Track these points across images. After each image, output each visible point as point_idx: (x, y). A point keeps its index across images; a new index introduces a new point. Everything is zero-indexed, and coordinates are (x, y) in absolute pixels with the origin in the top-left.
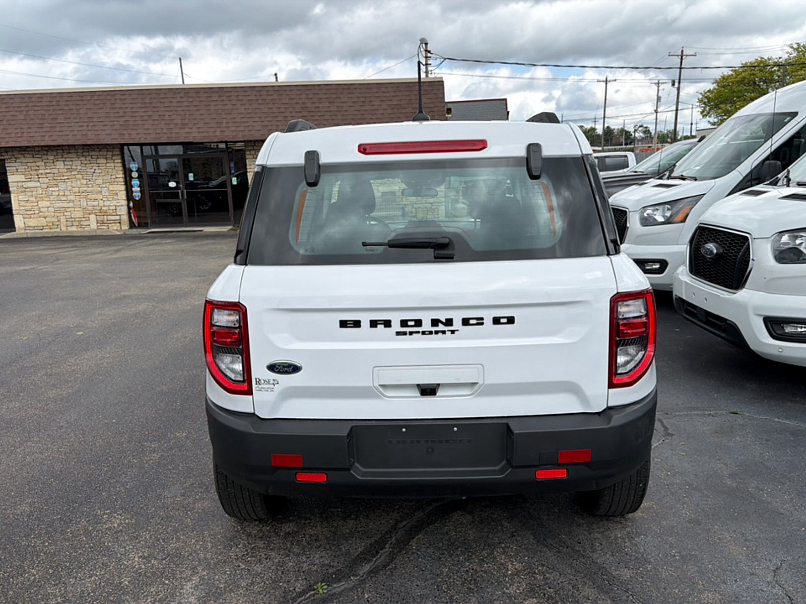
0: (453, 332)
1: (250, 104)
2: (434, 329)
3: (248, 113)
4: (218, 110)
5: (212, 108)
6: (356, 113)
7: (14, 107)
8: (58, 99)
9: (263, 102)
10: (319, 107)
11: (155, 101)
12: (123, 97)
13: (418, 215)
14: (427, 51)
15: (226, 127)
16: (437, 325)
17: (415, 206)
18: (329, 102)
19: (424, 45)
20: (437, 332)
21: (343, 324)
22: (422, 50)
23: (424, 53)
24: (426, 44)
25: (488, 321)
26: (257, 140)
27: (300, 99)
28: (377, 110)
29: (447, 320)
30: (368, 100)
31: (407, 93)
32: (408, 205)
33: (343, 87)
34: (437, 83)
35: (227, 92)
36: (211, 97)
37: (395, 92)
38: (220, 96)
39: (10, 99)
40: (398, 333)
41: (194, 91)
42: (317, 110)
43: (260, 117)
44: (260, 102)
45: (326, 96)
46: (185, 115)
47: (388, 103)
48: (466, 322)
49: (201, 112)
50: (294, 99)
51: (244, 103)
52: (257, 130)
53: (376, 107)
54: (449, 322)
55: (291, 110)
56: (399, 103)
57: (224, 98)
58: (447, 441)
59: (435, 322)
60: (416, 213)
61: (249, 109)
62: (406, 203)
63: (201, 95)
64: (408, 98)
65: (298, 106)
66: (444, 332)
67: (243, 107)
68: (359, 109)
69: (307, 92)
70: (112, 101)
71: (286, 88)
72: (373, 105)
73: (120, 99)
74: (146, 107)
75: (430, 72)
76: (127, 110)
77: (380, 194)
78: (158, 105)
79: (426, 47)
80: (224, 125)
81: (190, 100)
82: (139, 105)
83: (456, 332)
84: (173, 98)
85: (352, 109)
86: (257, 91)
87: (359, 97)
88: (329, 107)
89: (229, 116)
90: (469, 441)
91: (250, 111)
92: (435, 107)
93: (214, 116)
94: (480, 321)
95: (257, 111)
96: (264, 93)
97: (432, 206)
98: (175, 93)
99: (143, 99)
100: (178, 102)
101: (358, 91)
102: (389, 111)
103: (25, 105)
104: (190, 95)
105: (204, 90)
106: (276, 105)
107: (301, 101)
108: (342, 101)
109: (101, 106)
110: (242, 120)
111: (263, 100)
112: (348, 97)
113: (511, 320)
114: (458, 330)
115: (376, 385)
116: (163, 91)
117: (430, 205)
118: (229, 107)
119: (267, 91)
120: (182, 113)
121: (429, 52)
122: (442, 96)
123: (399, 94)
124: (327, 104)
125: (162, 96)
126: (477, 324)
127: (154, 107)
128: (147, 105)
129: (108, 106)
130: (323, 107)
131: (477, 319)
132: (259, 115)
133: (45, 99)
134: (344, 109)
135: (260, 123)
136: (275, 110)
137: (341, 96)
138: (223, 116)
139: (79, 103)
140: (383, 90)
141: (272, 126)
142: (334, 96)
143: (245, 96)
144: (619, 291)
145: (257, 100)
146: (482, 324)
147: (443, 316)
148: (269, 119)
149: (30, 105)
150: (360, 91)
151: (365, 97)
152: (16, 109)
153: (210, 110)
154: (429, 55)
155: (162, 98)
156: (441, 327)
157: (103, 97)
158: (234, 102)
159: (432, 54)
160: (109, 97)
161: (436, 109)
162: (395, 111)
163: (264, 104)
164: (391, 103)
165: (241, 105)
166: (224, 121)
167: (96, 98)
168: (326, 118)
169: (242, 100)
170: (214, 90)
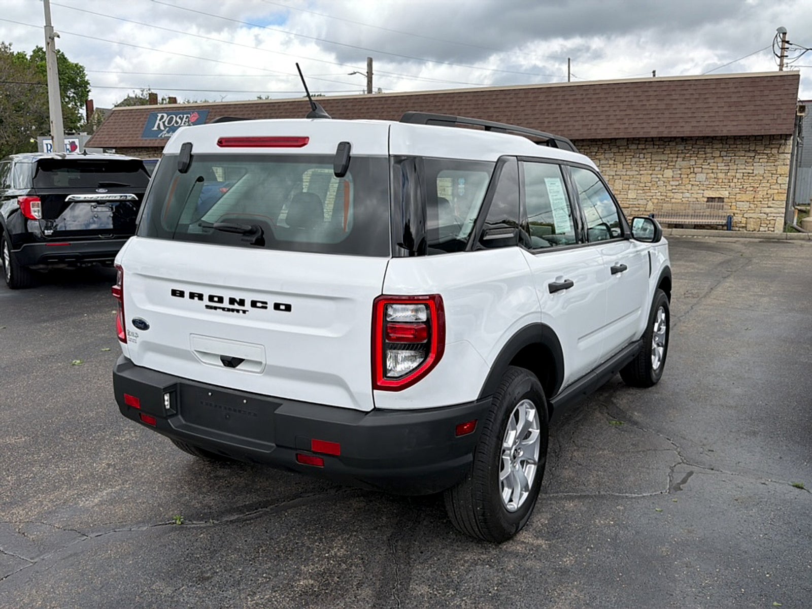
0: (244, 312)
1: (574, 104)
2: (231, 307)
3: (571, 112)
4: (542, 110)
5: (537, 108)
6: (686, 111)
7: (373, 108)
8: (407, 101)
9: (588, 101)
10: (645, 105)
11: (487, 102)
12: (460, 99)
13: (748, 226)
14: (784, 41)
15: (546, 127)
16: (234, 304)
17: (745, 215)
18: (658, 100)
19: (781, 35)
20: (233, 310)
21: (174, 293)
22: (779, 40)
23: (780, 44)
24: (785, 34)
25: (271, 306)
26: (578, 140)
27: (627, 97)
28: (711, 107)
29: (240, 300)
30: (703, 96)
31: (751, 89)
32: (737, 213)
33: (676, 83)
34: (791, 78)
35: (554, 92)
36: (539, 97)
37: (736, 88)
38: (546, 96)
39: (371, 101)
40: (207, 307)
41: (523, 91)
42: (644, 108)
43: (583, 116)
44: (585, 101)
45: (655, 93)
46: (511, 115)
47: (726, 100)
48: (254, 304)
49: (526, 112)
50: (621, 97)
51: (568, 102)
52: (576, 130)
53: (711, 105)
54: (242, 302)
55: (615, 108)
56: (740, 100)
57: (550, 98)
58: (240, 411)
59: (232, 301)
60: (746, 224)
61: (572, 108)
62: (735, 211)
63: (530, 95)
64: (751, 94)
65: (624, 104)
66: (238, 311)
67: (568, 106)
68: (690, 107)
69: (636, 90)
70: (450, 103)
71: (614, 86)
72: (707, 103)
73: (458, 101)
74: (478, 108)
75: (785, 65)
76: (461, 111)
77: (706, 200)
78: (489, 106)
79: (784, 37)
80: (546, 124)
81: (519, 100)
82: (473, 106)
83: (247, 312)
84: (503, 99)
85: (683, 106)
86: (584, 90)
87: (692, 94)
88: (657, 105)
89: (551, 116)
90: (255, 415)
91: (573, 110)
92: (783, 104)
93: (538, 116)
94: (264, 305)
95: (581, 110)
96: (591, 92)
97: (768, 216)
98: (505, 94)
99: (477, 100)
100: (507, 103)
101: (693, 87)
102: (726, 109)
103: (381, 106)
104: (519, 95)
105: (532, 91)
106: (601, 104)
107: (627, 99)
108: (674, 98)
109: (440, 108)
110: (564, 120)
111: (588, 98)
112: (680, 95)
113: (288, 308)
114: (248, 311)
115: (193, 350)
116: (495, 93)
117: (765, 216)
118: (553, 107)
119: (595, 90)
120: (509, 114)
121: (788, 42)
122: (795, 92)
123: (742, 90)
124: (655, 102)
125: (494, 97)
126: (262, 307)
127: (485, 108)
128: (479, 106)
129: (447, 107)
130: (650, 105)
131: (263, 303)
132: (581, 114)
133: (397, 101)
134: (674, 107)
135: (581, 123)
136: (599, 109)
137: (673, 93)
138: (546, 116)
139: (424, 105)
140: (723, 85)
141: (592, 125)
142: (665, 93)
143: (571, 95)
144: (384, 293)
145: (583, 99)
146: (266, 308)
147: (238, 296)
148: (591, 118)
149: (385, 106)
150: (695, 88)
151: (700, 94)
152: (374, 110)
153: (535, 110)
154: (787, 45)
155: (494, 99)
156: (236, 306)
157: (443, 99)
158: (559, 102)
159: (791, 44)
160: (448, 99)
161: (784, 107)
162: (733, 109)
163: (589, 103)
164: (728, 100)
165: (566, 104)
166: (547, 121)
167: (438, 100)
168: (651, 116)
169: (567, 100)
170: (542, 90)
